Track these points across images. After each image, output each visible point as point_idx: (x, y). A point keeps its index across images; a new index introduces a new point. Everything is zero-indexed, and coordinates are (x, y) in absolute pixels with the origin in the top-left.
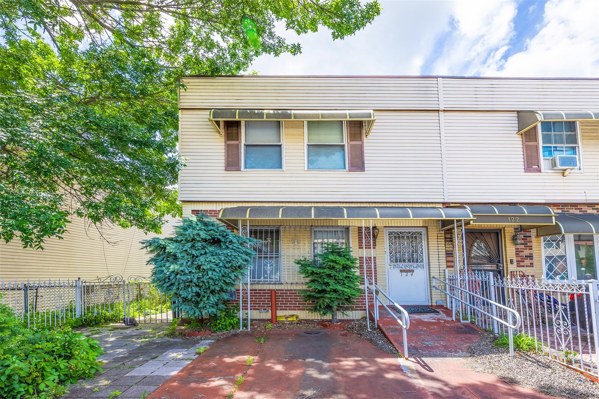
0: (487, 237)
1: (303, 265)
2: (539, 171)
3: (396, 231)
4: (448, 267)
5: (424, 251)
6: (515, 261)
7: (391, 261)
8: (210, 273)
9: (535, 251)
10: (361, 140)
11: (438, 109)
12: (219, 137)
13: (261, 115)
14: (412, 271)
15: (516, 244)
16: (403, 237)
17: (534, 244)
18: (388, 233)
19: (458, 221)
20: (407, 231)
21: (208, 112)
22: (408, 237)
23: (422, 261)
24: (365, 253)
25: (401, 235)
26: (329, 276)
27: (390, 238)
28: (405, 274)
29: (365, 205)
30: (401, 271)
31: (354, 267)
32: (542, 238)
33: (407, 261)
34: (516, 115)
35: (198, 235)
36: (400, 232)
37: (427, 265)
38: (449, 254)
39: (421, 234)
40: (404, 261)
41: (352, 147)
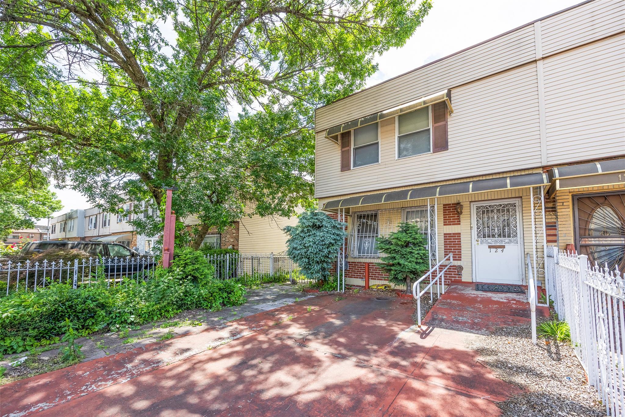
0: (615, 202)
3: (484, 205)
4: (548, 242)
5: (518, 224)
7: (479, 237)
10: (445, 119)
11: (534, 59)
12: (337, 147)
13: (356, 124)
14: (503, 247)
16: (492, 211)
18: (475, 208)
19: (535, 188)
20: (497, 204)
22: (498, 211)
23: (515, 236)
25: (490, 209)
27: (477, 213)
28: (495, 250)
29: (450, 183)
30: (490, 247)
33: (496, 236)
36: (490, 206)
37: (522, 239)
38: (551, 226)
39: (515, 206)
40: (493, 236)
41: (436, 129)
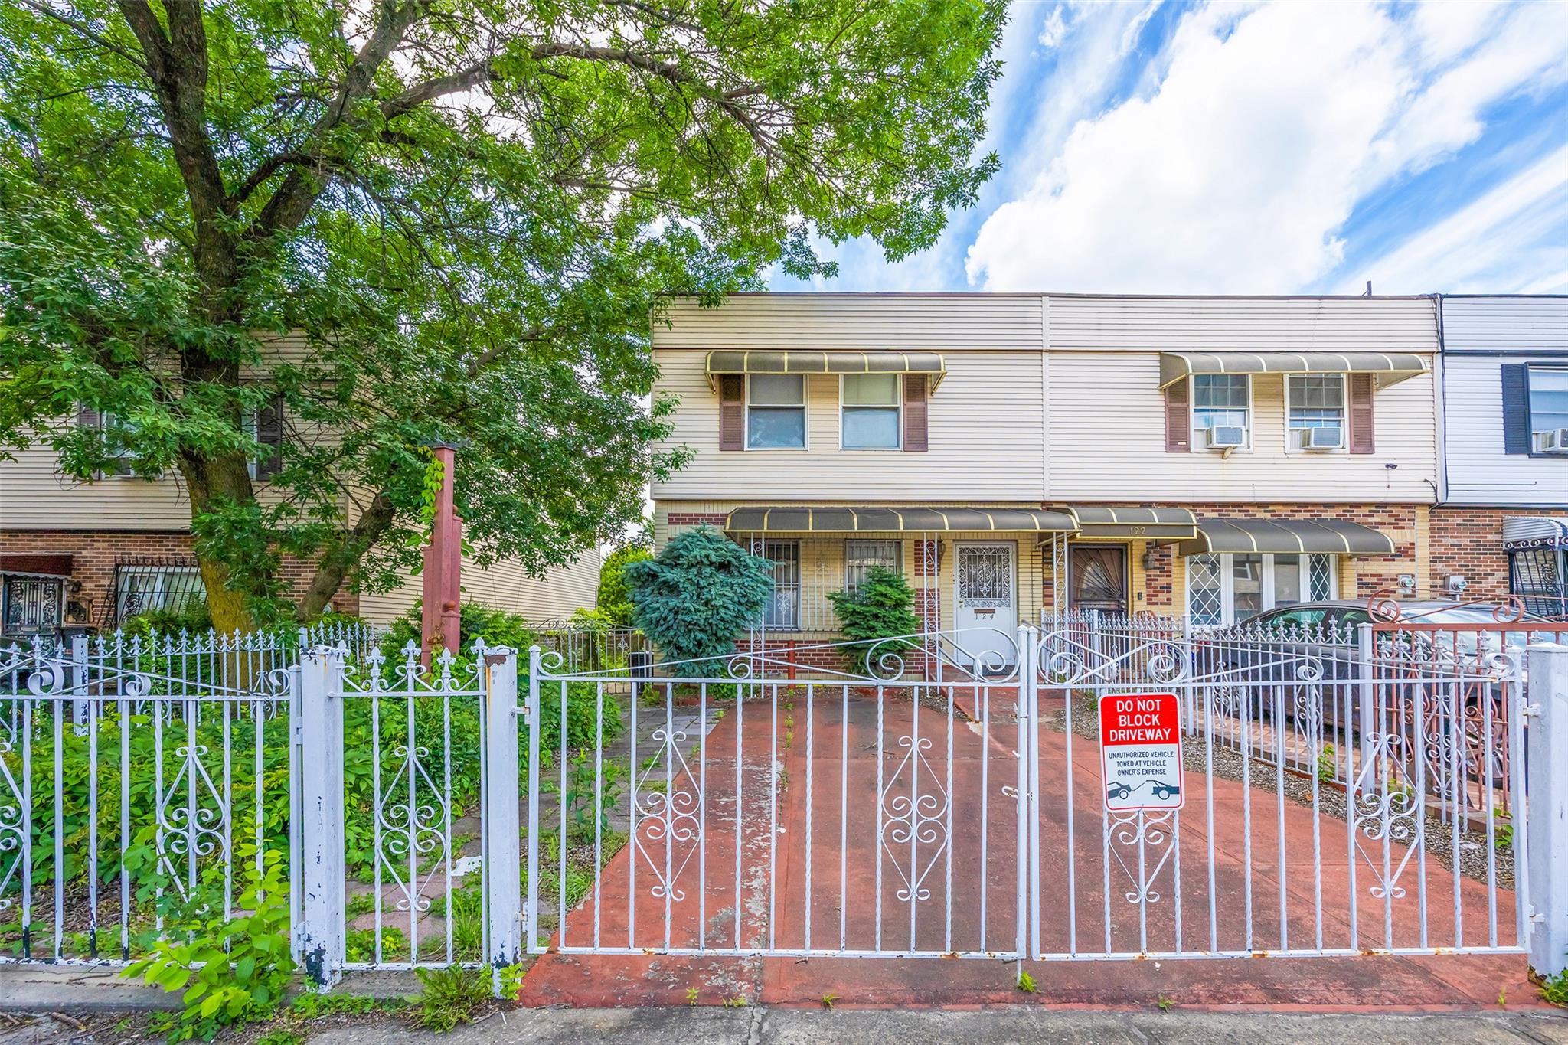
0: (1106, 557)
1: (839, 601)
2: (1188, 450)
3: (971, 547)
4: (1045, 604)
5: (1011, 579)
6: (1144, 596)
7: (962, 596)
8: (722, 611)
9: (1175, 580)
10: (924, 400)
11: (1041, 348)
12: (710, 395)
13: (779, 365)
14: (993, 611)
15: (1147, 569)
16: (981, 557)
17: (1175, 569)
18: (958, 550)
19: (1058, 534)
20: (987, 547)
21: (703, 354)
22: (988, 557)
23: (1007, 596)
24: (925, 582)
25: (978, 554)
26: (876, 616)
27: (962, 558)
28: (982, 615)
30: (976, 611)
31: (909, 604)
32: (1187, 558)
33: (985, 595)
34: (1158, 358)
35: (707, 557)
36: (977, 549)
37: (1015, 601)
38: (1047, 584)
39: (1008, 552)
40: (981, 595)
41: (910, 411)
